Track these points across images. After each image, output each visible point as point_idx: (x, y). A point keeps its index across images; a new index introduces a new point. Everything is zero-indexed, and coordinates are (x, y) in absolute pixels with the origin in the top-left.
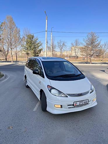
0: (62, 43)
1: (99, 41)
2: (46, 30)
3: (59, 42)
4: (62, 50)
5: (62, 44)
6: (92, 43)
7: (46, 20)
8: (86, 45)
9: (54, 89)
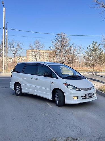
0: (17, 44)
1: (71, 45)
2: (4, 26)
3: (11, 42)
4: (16, 54)
5: (15, 47)
6: (63, 47)
7: (4, 14)
8: (55, 49)
9: (70, 85)
